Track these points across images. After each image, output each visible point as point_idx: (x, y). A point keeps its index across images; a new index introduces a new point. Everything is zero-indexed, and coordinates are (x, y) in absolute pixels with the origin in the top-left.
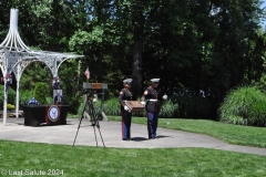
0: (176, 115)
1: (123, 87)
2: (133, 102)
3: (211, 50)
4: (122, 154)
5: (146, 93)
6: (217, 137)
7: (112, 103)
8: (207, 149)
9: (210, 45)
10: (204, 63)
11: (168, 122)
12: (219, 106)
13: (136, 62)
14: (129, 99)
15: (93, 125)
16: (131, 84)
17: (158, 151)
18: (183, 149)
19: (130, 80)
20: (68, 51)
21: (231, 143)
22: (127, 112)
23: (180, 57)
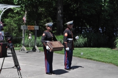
2: (53, 43)
10: (103, 11)
13: (59, 12)
23: (88, 7)
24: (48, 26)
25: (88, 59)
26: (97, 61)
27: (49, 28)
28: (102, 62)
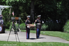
0: (47, 30)
1: (27, 19)
2: (30, 25)
3: (61, 5)
4: (26, 44)
5: (36, 21)
6: (62, 38)
7: (23, 25)
8: (59, 43)
9: (60, 3)
10: (58, 10)
11: (44, 32)
12: (63, 26)
14: (29, 23)
15: (15, 33)
16: (30, 18)
17: (40, 43)
18: (49, 42)
19: (29, 16)
20: (6, 5)
21: (68, 40)
22: (28, 28)
23: (49, 7)
24: (28, 17)
25: (47, 35)
26: (51, 36)
27: (28, 18)
28: (54, 36)
